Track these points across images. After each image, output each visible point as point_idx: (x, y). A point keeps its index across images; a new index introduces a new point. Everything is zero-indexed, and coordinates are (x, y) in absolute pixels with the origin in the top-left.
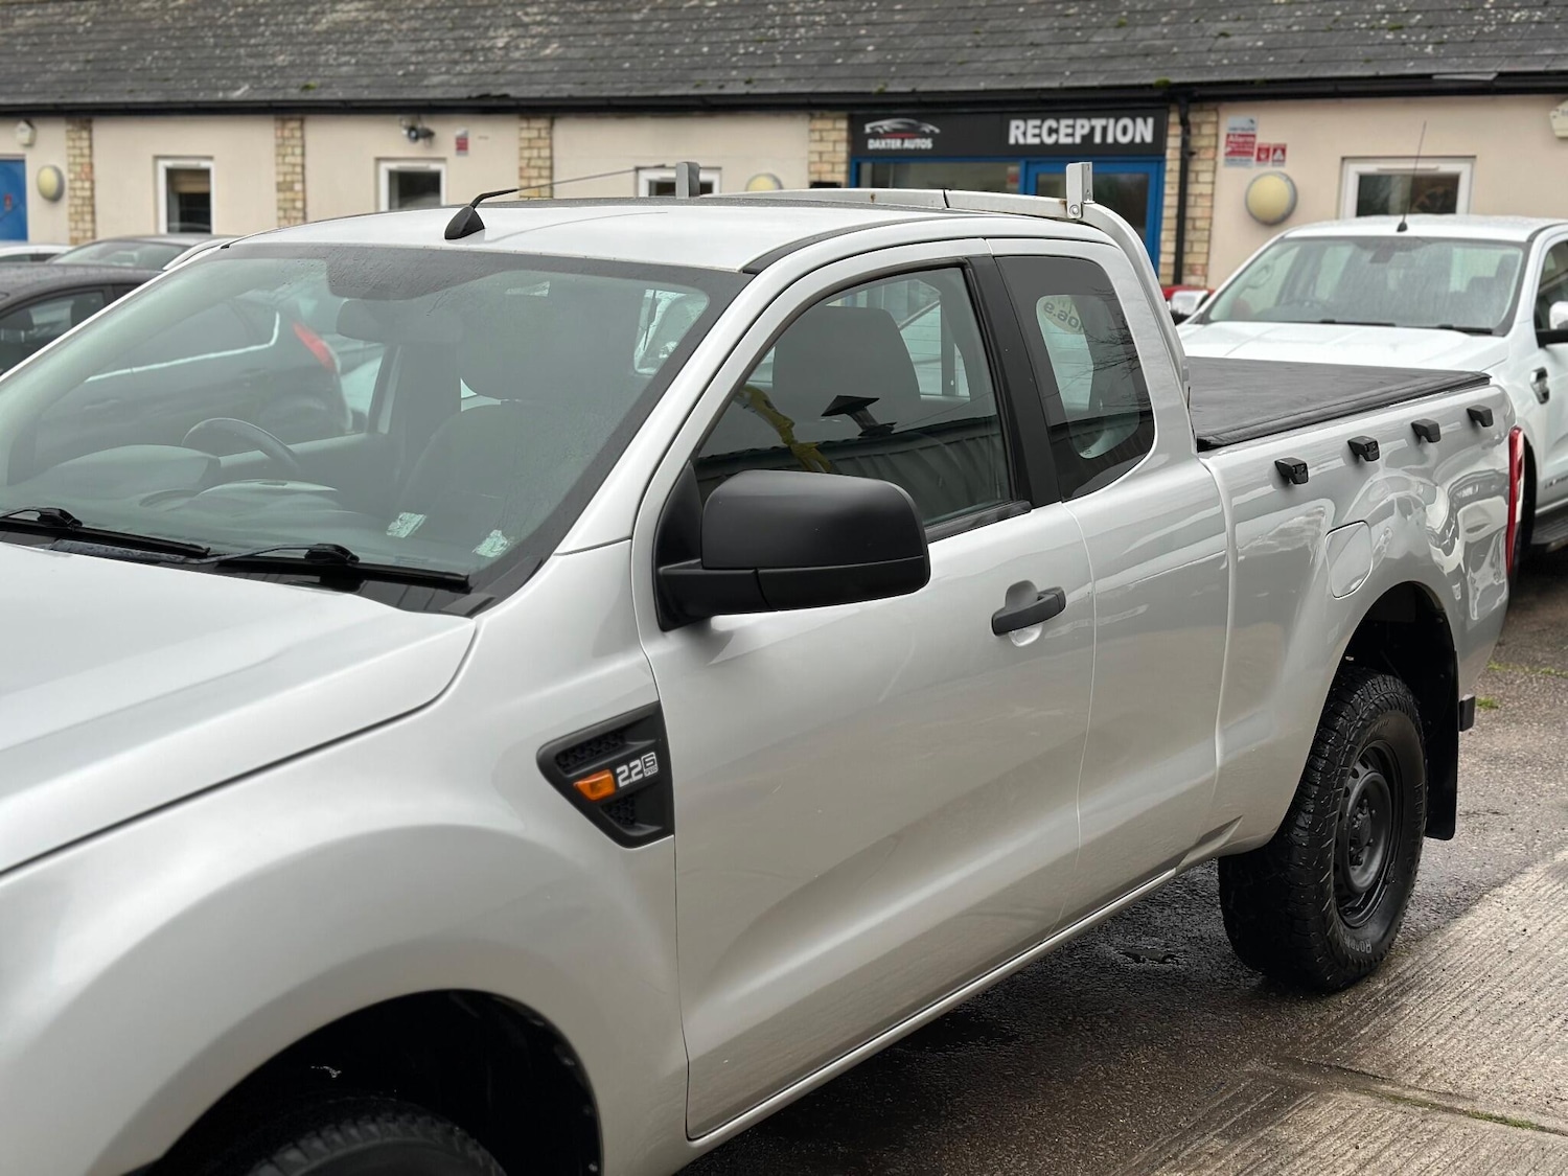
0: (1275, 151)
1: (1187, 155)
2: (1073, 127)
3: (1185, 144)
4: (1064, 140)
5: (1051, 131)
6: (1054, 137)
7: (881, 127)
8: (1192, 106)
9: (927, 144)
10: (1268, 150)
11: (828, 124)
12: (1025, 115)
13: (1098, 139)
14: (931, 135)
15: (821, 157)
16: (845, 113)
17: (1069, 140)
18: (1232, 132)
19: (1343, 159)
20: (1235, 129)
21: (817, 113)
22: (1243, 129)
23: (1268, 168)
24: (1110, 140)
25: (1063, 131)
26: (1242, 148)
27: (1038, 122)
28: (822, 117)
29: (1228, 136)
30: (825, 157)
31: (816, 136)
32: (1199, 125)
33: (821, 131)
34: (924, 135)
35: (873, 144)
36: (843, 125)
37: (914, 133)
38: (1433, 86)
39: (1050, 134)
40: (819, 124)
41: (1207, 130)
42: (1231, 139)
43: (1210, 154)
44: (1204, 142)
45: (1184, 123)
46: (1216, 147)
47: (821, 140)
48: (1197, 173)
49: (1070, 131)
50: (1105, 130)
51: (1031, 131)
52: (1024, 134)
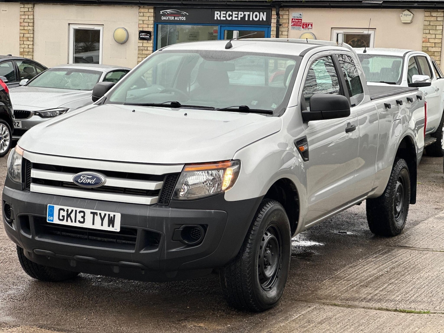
0: (309, 25)
1: (278, 25)
2: (238, 14)
3: (278, 21)
4: (234, 19)
5: (229, 16)
6: (231, 17)
7: (166, 12)
8: (281, 9)
9: (184, 18)
10: (306, 24)
11: (146, 10)
12: (220, 10)
13: (246, 19)
14: (185, 15)
15: (143, 22)
16: (153, 7)
17: (236, 19)
18: (294, 18)
19: (332, 28)
20: (294, 17)
21: (142, 6)
22: (297, 17)
23: (306, 31)
24: (251, 19)
25: (234, 16)
26: (298, 23)
27: (225, 12)
28: (144, 8)
29: (292, 19)
30: (145, 22)
31: (142, 14)
32: (282, 15)
33: (143, 13)
34: (183, 16)
35: (163, 18)
36: (152, 11)
37: (179, 15)
38: (362, 5)
39: (229, 17)
40: (142, 10)
41: (285, 17)
42: (293, 20)
43: (287, 25)
44: (284, 21)
45: (278, 14)
46: (288, 23)
47: (143, 16)
48: (282, 32)
49: (237, 16)
50: (249, 16)
51: (222, 15)
52: (220, 16)
